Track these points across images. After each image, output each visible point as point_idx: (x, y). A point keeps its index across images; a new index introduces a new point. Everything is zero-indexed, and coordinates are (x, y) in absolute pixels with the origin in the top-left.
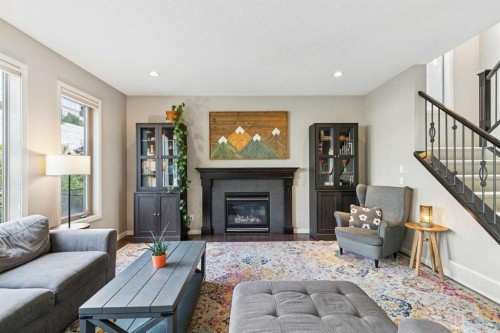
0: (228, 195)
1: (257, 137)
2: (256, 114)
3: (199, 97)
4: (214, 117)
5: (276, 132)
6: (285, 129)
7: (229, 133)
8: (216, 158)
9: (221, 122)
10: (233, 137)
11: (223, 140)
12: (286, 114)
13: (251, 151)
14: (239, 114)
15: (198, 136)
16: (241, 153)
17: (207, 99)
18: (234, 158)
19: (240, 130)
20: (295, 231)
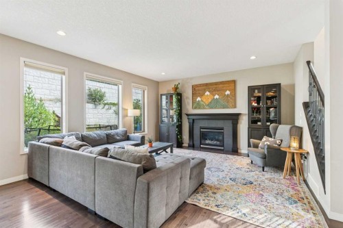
0: (201, 128)
1: (217, 97)
2: (216, 84)
3: (188, 78)
4: (194, 88)
5: (228, 92)
6: (234, 91)
7: (201, 95)
8: (195, 108)
9: (198, 90)
10: (204, 97)
11: (199, 99)
12: (234, 82)
13: (214, 104)
14: (207, 84)
15: (187, 98)
16: (208, 105)
17: (191, 79)
18: (204, 108)
19: (207, 93)
20: (239, 151)
